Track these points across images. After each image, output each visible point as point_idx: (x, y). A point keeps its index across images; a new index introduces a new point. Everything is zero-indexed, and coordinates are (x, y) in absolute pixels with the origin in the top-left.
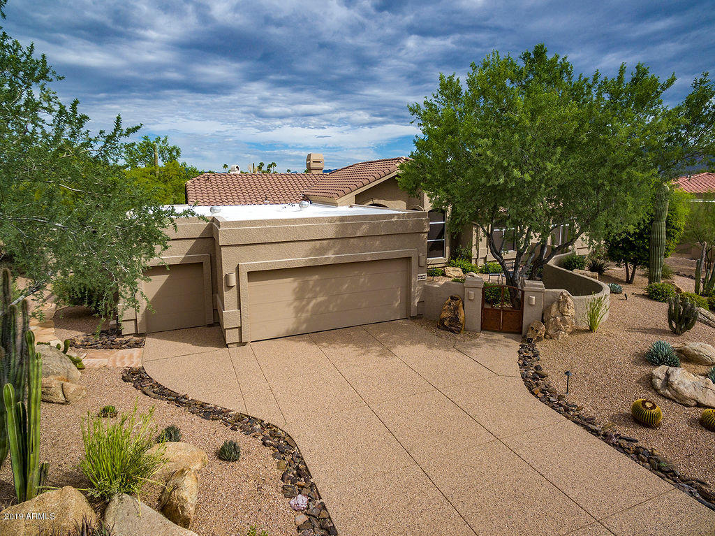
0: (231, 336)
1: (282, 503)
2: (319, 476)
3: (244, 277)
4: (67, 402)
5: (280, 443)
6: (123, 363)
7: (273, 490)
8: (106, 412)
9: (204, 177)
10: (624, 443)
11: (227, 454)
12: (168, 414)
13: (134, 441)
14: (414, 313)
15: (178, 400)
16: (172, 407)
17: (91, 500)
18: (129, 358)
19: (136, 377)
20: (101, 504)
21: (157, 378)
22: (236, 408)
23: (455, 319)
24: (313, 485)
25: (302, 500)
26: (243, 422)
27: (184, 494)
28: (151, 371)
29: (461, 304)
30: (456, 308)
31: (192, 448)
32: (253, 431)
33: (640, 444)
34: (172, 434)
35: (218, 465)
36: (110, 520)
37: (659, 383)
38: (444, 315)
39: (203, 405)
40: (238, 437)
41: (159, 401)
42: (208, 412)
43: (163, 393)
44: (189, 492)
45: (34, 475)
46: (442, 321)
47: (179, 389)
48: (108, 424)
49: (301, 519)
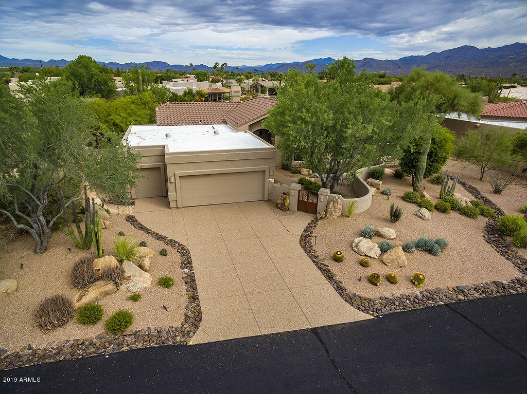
0: (173, 205)
1: (179, 270)
2: (195, 264)
3: (178, 178)
4: (106, 228)
5: (183, 251)
6: (126, 213)
7: (177, 266)
8: (121, 234)
9: (166, 106)
10: (322, 266)
11: (163, 253)
12: (144, 236)
13: (130, 245)
14: (266, 198)
15: (148, 231)
16: (145, 234)
17: (118, 260)
18: (129, 210)
19: (131, 219)
20: (121, 261)
21: (140, 220)
22: (170, 237)
23: (283, 204)
24: (192, 267)
25: (186, 270)
26: (172, 243)
27: (145, 263)
28: (138, 218)
29: (288, 197)
30: (285, 199)
31: (150, 250)
32: (175, 246)
33: (329, 268)
34: (143, 244)
35: (159, 257)
36: (123, 266)
37: (354, 245)
38: (279, 202)
39: (157, 234)
40: (168, 248)
41: (140, 231)
42: (159, 237)
43: (142, 228)
44: (147, 262)
45: (101, 251)
46: (277, 204)
47: (148, 227)
48: (122, 238)
49: (185, 275)
